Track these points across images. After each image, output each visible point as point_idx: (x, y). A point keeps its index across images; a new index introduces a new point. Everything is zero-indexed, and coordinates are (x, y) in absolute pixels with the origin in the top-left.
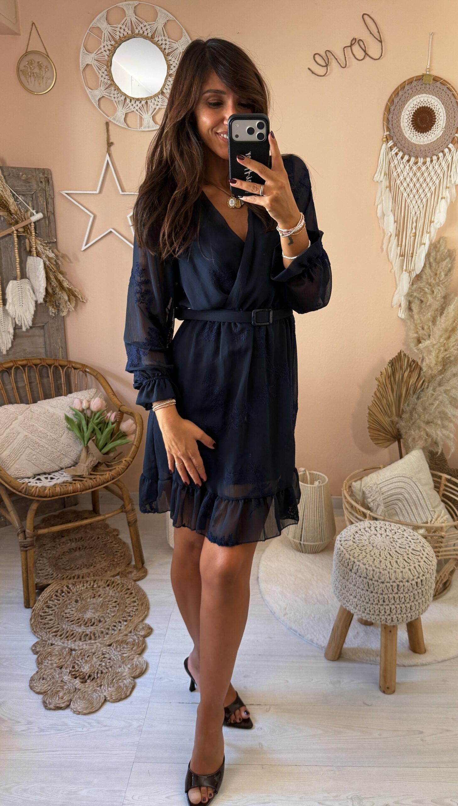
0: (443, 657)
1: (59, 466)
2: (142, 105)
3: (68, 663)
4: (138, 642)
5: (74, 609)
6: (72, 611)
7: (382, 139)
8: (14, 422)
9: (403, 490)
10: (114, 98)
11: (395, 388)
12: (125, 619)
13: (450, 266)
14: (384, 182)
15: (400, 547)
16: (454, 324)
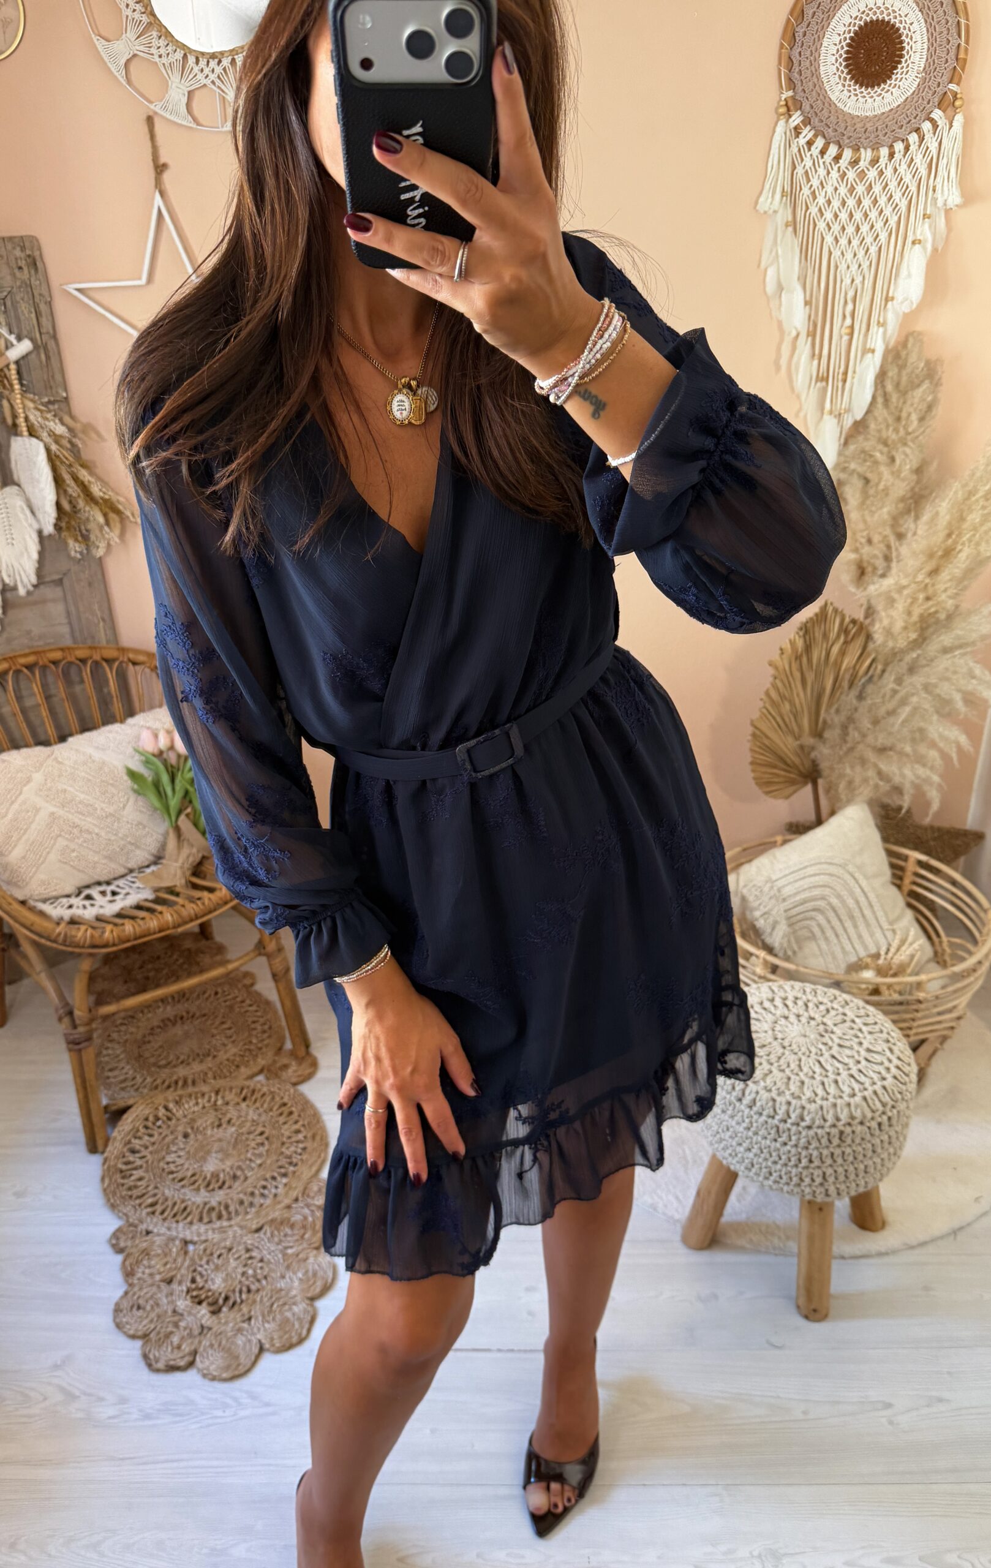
0: (922, 1237)
1: (125, 867)
2: (224, 69)
3: (183, 1271)
4: (314, 1221)
5: (182, 1153)
6: (179, 1157)
7: (777, 109)
8: (25, 789)
9: (827, 891)
10: (160, 56)
11: (810, 677)
12: (283, 1170)
13: (930, 398)
14: (781, 211)
15: (840, 1046)
16: (950, 541)
